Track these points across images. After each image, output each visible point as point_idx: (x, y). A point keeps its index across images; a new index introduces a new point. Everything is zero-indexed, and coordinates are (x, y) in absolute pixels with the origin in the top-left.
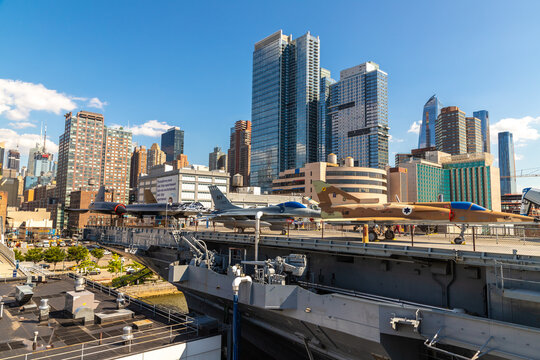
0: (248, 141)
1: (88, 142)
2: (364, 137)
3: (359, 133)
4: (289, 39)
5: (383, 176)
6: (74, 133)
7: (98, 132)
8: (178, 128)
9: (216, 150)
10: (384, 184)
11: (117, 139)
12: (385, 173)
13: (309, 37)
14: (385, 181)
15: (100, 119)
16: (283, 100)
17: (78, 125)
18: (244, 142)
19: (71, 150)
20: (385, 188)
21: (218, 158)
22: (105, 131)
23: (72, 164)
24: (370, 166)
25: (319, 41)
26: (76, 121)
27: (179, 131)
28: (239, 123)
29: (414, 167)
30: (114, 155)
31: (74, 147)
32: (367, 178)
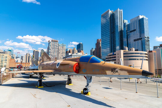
0: (101, 45)
1: (54, 48)
2: (140, 41)
3: (138, 40)
4: (112, 12)
5: (146, 54)
6: (50, 46)
7: (56, 45)
8: (81, 43)
9: (92, 49)
10: (146, 57)
11: (62, 47)
12: (146, 53)
13: (119, 10)
14: (147, 56)
15: (57, 42)
16: (111, 31)
17: (51, 44)
18: (99, 45)
19: (50, 51)
20: (147, 58)
21: (93, 51)
22: (59, 45)
23: (50, 55)
24: (143, 51)
25: (122, 11)
26: (51, 43)
27: (81, 44)
28: (98, 40)
29: (159, 50)
30: (61, 51)
31: (50, 50)
32: (139, 55)
